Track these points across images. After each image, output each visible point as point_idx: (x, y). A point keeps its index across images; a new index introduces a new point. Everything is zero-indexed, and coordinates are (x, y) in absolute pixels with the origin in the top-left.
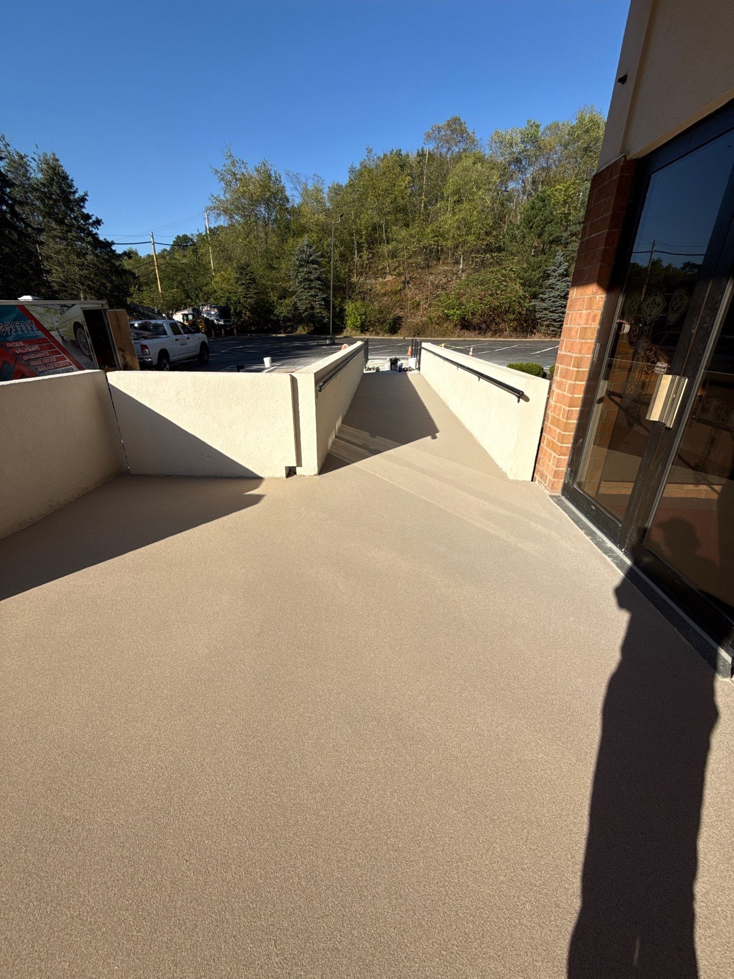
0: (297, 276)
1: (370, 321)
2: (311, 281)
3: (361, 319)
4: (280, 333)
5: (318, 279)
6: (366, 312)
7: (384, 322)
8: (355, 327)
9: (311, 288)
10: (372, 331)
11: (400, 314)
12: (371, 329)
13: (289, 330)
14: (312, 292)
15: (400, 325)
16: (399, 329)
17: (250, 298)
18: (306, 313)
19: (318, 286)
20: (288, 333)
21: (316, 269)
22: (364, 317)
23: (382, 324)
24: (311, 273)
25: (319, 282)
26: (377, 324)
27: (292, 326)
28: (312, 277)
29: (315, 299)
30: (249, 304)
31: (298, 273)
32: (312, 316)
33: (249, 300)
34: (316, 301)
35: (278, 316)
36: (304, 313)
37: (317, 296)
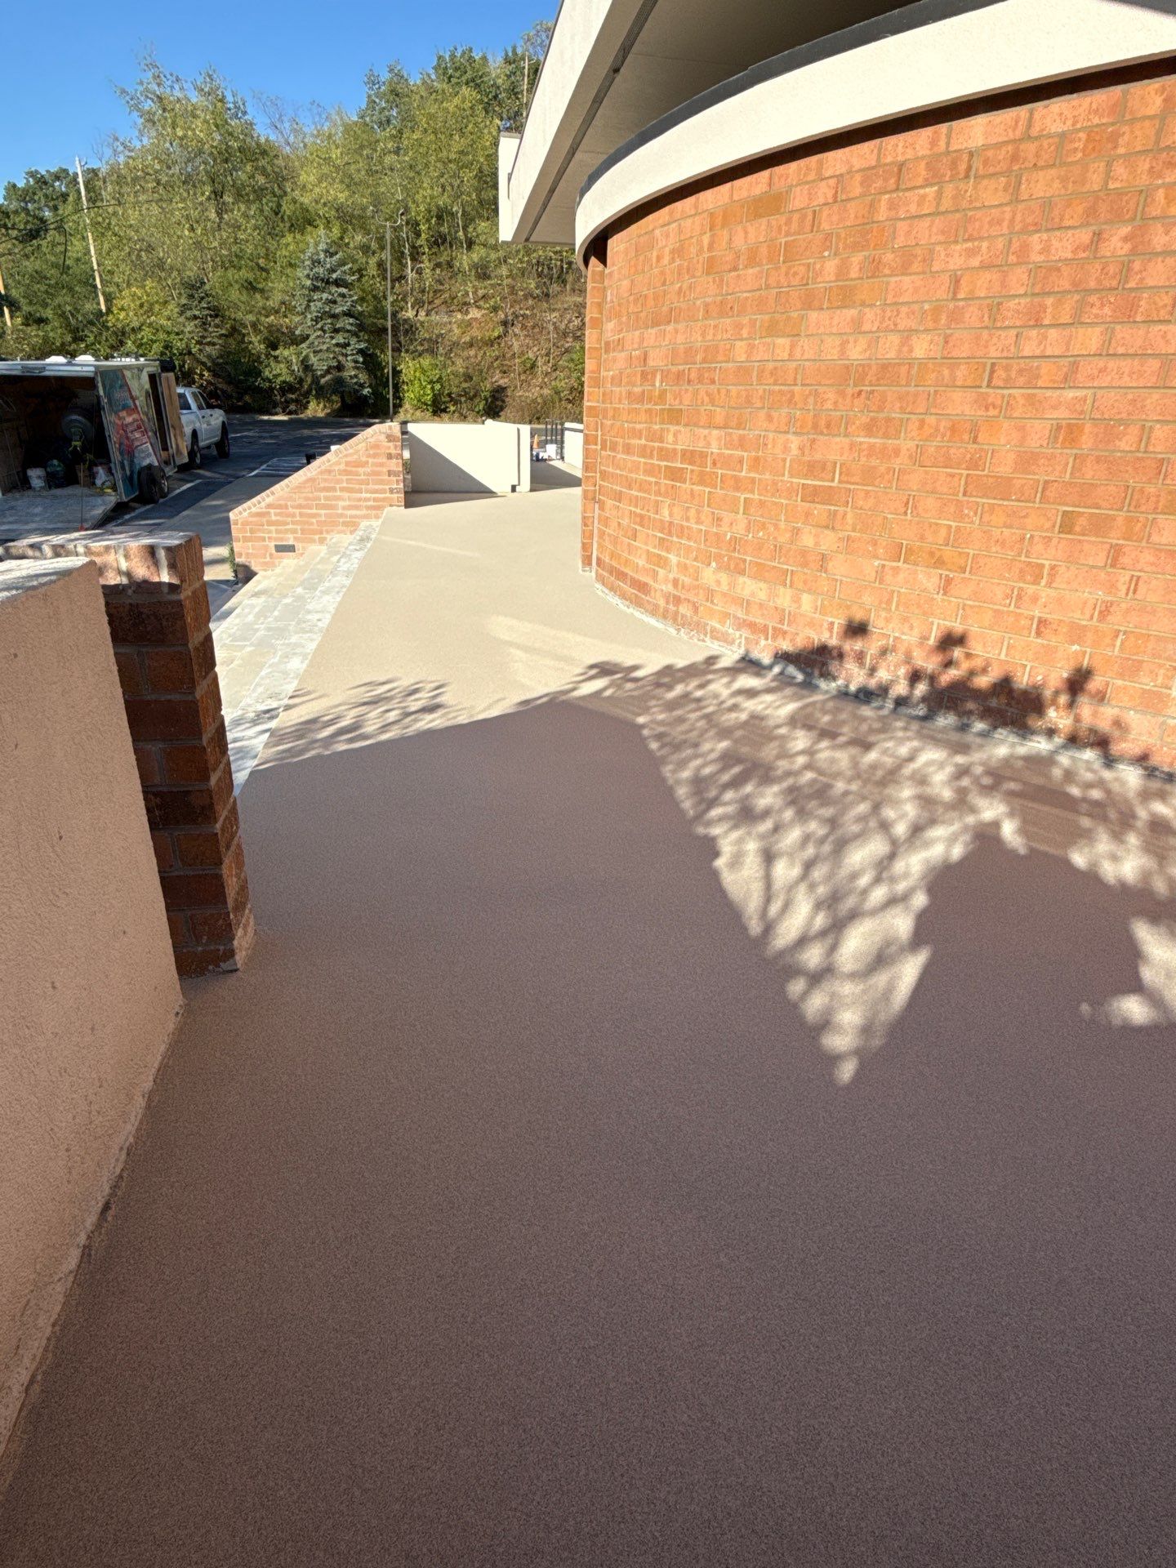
0: (308, 306)
1: (449, 395)
2: (334, 316)
3: (433, 388)
4: (276, 414)
5: (348, 314)
6: (440, 378)
7: (475, 396)
8: (421, 405)
9: (336, 331)
10: (454, 412)
11: (503, 382)
12: (452, 408)
13: (292, 407)
14: (340, 339)
15: (503, 401)
16: (502, 409)
17: (209, 344)
18: (328, 377)
19: (349, 327)
20: (290, 413)
21: (343, 296)
22: (438, 387)
23: (471, 399)
24: (335, 302)
25: (351, 320)
26: (463, 399)
27: (297, 401)
28: (338, 310)
29: (344, 351)
30: (209, 356)
31: (309, 301)
32: (339, 382)
33: (208, 349)
34: (346, 355)
35: (270, 381)
36: (323, 376)
37: (348, 345)
